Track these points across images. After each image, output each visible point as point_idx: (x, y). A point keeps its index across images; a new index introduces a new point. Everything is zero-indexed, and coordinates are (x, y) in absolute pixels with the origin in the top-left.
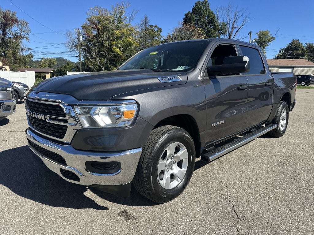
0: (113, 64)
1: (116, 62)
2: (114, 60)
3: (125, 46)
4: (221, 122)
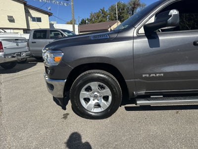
4: (157, 75)
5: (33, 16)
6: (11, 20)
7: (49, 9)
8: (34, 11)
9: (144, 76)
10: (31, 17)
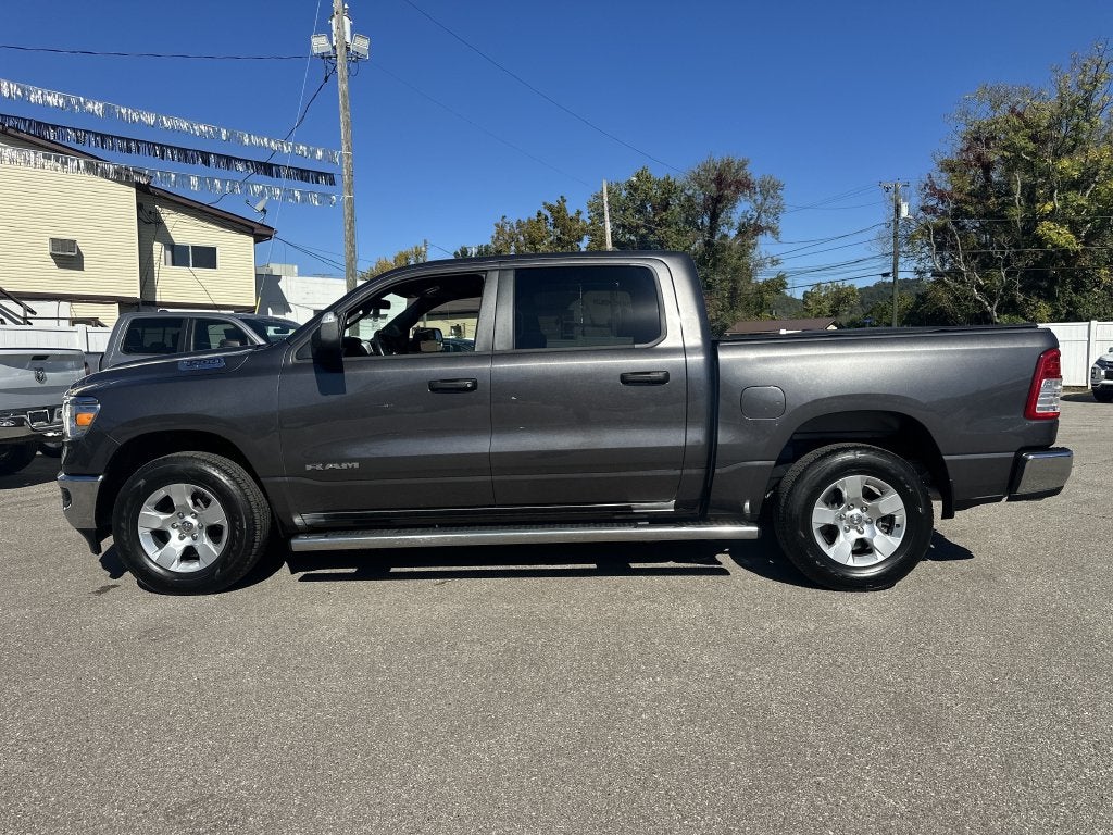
0: (1040, 288)
1: (1053, 281)
2: (1043, 276)
3: (1100, 212)
4: (344, 466)
5: (178, 239)
6: (68, 256)
7: (259, 207)
8: (186, 218)
9: (309, 467)
10: (171, 246)
